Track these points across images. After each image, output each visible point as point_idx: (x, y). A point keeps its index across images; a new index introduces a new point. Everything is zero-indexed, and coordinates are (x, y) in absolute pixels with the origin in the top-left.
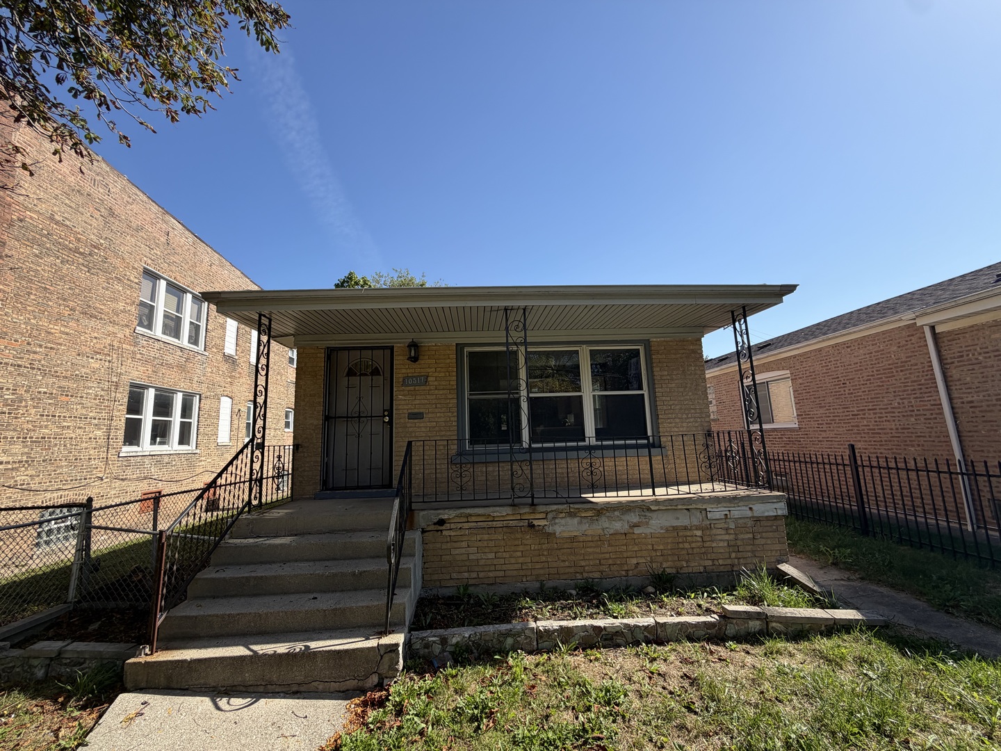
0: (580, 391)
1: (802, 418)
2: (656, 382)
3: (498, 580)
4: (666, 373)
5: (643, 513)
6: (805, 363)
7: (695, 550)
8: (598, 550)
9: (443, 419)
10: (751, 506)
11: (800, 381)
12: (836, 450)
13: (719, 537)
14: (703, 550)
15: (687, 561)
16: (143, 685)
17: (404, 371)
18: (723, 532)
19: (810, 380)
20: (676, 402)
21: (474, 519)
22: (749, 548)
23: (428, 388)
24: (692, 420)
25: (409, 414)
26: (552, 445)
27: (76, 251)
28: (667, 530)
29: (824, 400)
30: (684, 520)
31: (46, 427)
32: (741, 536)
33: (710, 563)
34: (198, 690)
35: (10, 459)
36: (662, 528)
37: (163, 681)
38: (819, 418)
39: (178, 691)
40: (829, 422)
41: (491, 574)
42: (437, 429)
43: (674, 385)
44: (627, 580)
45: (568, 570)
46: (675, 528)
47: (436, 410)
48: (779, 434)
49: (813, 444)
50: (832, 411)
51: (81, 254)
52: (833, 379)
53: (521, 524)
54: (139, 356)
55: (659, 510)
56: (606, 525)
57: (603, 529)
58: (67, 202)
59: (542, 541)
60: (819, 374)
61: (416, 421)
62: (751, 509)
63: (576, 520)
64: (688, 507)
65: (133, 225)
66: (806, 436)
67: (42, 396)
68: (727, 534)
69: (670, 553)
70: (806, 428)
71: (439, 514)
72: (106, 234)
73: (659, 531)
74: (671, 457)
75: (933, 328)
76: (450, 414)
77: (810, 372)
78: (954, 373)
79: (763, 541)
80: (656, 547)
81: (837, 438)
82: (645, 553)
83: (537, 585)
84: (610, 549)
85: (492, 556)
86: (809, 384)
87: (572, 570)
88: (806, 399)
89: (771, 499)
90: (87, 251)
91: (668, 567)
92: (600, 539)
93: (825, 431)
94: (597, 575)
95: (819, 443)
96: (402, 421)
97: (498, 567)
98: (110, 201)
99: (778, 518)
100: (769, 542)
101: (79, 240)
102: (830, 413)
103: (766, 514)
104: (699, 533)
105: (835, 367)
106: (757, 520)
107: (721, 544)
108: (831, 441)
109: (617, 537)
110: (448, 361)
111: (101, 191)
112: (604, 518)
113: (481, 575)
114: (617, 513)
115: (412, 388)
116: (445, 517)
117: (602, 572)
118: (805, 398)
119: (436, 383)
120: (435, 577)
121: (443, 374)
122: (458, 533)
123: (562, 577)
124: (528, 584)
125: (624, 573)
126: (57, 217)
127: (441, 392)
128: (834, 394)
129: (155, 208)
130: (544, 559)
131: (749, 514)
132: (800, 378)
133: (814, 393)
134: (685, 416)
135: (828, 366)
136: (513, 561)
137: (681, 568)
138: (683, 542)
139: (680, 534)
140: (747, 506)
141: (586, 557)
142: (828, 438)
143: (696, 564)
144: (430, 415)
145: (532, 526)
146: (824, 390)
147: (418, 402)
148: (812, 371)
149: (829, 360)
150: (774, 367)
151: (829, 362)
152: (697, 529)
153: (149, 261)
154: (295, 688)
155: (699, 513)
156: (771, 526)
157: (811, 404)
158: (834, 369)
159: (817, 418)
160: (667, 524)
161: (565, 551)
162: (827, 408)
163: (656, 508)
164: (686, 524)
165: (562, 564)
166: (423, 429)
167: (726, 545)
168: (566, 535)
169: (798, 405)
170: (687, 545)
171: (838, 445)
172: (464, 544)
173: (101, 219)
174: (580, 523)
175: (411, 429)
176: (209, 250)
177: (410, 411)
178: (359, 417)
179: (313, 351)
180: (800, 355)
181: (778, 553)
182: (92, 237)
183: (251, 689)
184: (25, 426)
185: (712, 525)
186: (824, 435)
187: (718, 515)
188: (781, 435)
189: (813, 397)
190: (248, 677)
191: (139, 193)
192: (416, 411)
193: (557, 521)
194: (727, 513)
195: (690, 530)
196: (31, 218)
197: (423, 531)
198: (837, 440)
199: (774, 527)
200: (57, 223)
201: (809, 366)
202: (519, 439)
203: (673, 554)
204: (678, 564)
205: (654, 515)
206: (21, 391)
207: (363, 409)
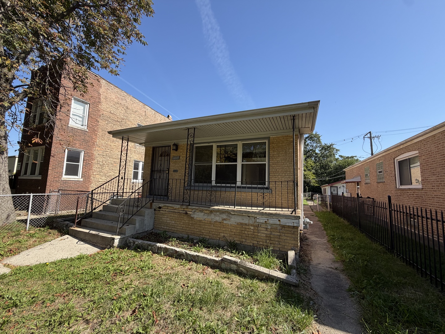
0: (237, 162)
1: (424, 182)
2: (270, 158)
3: (175, 232)
4: (276, 153)
5: (229, 215)
6: (426, 145)
7: (249, 235)
8: (209, 227)
9: (183, 173)
10: (280, 219)
11: (423, 157)
12: (442, 204)
13: (262, 232)
14: (253, 236)
15: (246, 239)
17: (173, 154)
18: (265, 229)
19: (428, 157)
20: (280, 168)
21: (169, 208)
22: (276, 239)
23: (180, 161)
24: (287, 177)
26: (220, 185)
27: (117, 121)
28: (238, 224)
29: (435, 170)
30: (246, 221)
31: (111, 172)
32: (274, 233)
33: (256, 242)
35: (102, 181)
36: (235, 223)
37: (74, 234)
38: (433, 182)
40: (438, 185)
41: (173, 229)
42: (182, 176)
43: (279, 159)
44: (219, 242)
45: (197, 233)
46: (241, 224)
47: (182, 169)
48: (412, 192)
49: (429, 199)
50: (440, 177)
51: (119, 122)
52: (441, 155)
53: (184, 212)
54: (136, 152)
55: (235, 214)
56: (213, 217)
57: (212, 219)
58: (115, 107)
59: (190, 220)
60: (433, 153)
61: (175, 173)
62: (279, 220)
63: (203, 214)
64: (248, 215)
65: (134, 111)
66: (425, 194)
67: (109, 164)
68: (266, 231)
69: (238, 234)
70: (425, 189)
71: (159, 205)
72: (126, 115)
73: (234, 223)
74: (274, 194)
77: (429, 152)
79: (285, 238)
80: (232, 230)
81: (442, 196)
82: (227, 232)
83: (187, 236)
84: (214, 228)
85: (173, 222)
86: (428, 159)
87: (199, 233)
88: (427, 169)
89: (291, 217)
90: (120, 121)
91: (237, 240)
92: (210, 222)
93: (436, 191)
94: (208, 237)
95: (433, 199)
96: (171, 173)
97: (175, 227)
98: (126, 104)
99: (295, 227)
100: (288, 239)
101: (118, 118)
102: (438, 179)
103: (287, 224)
104: (252, 228)
105: (443, 147)
106: (283, 227)
107: (263, 235)
108: (439, 198)
109: (217, 223)
111: (124, 101)
112: (213, 215)
113: (170, 228)
114: (218, 213)
115: (175, 161)
116: (161, 206)
117: (210, 236)
118: (425, 169)
119: (182, 159)
120: (157, 226)
121: (185, 155)
122: (165, 212)
123: (195, 235)
124: (184, 235)
125: (218, 239)
126: (112, 112)
127: (184, 162)
128: (441, 166)
129: (141, 104)
130: (190, 227)
131: (278, 223)
132: (424, 155)
133: (431, 165)
134: (284, 175)
135: (438, 146)
136: (180, 225)
137: (242, 242)
138: (244, 231)
139: (243, 227)
140: (277, 219)
141: (204, 229)
142: (437, 195)
143: (249, 241)
144: (180, 171)
145: (186, 213)
146: (436, 163)
147: (176, 166)
148: (430, 150)
149: (439, 143)
150: (411, 148)
151: (440, 144)
152: (251, 226)
153: (139, 122)
155: (253, 219)
156: (291, 231)
157: (429, 172)
158: (442, 149)
159: (432, 182)
160: (238, 221)
161: (197, 225)
162: (437, 175)
163: (233, 213)
164: (247, 223)
165: (196, 230)
166: (177, 176)
167: (265, 236)
168: (198, 219)
169: (422, 173)
170: (246, 232)
171: (443, 201)
172: (166, 216)
173: (124, 110)
174: (204, 215)
176: (160, 115)
178: (160, 171)
179: (149, 148)
180: (423, 140)
181: (293, 245)
182: (122, 116)
184: (105, 172)
185: (259, 225)
186: (435, 193)
187: (262, 221)
188: (413, 192)
189: (430, 168)
190: (87, 238)
191: (136, 100)
192: (175, 169)
193: (195, 213)
194: (267, 221)
195: (248, 226)
196: (105, 113)
197: (155, 210)
198: (442, 197)
199: (292, 232)
200: (112, 114)
201: (429, 147)
202: (211, 182)
203: (239, 235)
204: (241, 240)
205: (233, 216)
206: (104, 162)
207: (161, 168)
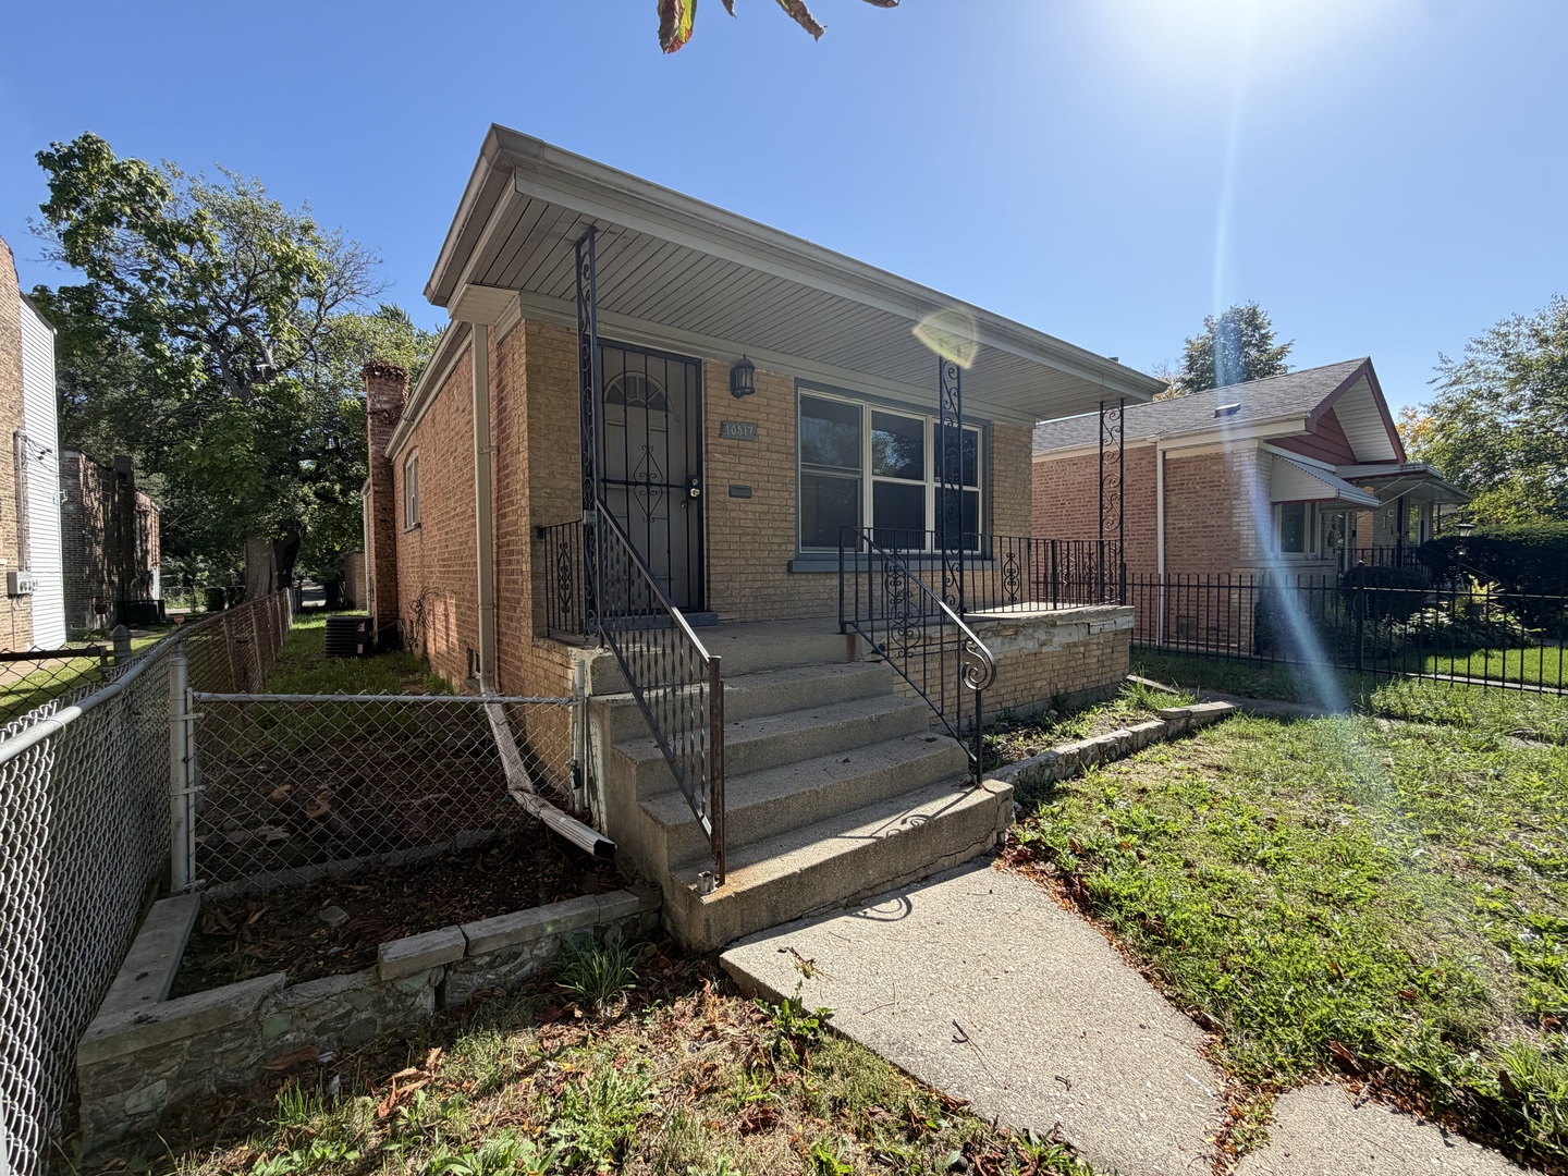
0: (922, 479)
2: (995, 478)
5: (1048, 630)
7: (1078, 668)
8: (1015, 674)
9: (777, 502)
10: (1115, 619)
13: (1093, 653)
14: (1083, 667)
15: (1073, 680)
16: (737, 932)
17: (721, 410)
18: (1096, 647)
23: (756, 446)
25: (731, 487)
30: (1074, 636)
34: (816, 913)
36: (1060, 645)
37: (765, 918)
39: (792, 925)
42: (769, 516)
46: (1068, 646)
47: (769, 485)
56: (1022, 644)
61: (740, 500)
64: (1078, 622)
68: (1098, 649)
71: (882, 638)
73: (1058, 649)
75: (1164, 454)
76: (786, 494)
78: (1173, 500)
80: (1054, 667)
91: (1061, 687)
92: (1017, 661)
96: (720, 497)
100: (1120, 655)
103: (1123, 627)
109: (1030, 658)
110: (784, 405)
114: (1030, 631)
115: (734, 442)
119: (768, 440)
121: (776, 427)
125: (1031, 699)
127: (775, 456)
131: (1114, 627)
134: (1014, 523)
137: (1068, 688)
138: (1072, 660)
139: (1071, 651)
140: (1113, 619)
144: (760, 493)
147: (742, 468)
154: (922, 874)
155: (1083, 628)
156: (1123, 640)
164: (1076, 641)
166: (751, 516)
170: (1074, 663)
175: (734, 514)
177: (732, 482)
178: (648, 484)
179: (559, 336)
183: (878, 891)
187: (1096, 630)
192: (740, 483)
194: (1102, 627)
195: (1078, 646)
204: (1067, 684)
207: (653, 469)
